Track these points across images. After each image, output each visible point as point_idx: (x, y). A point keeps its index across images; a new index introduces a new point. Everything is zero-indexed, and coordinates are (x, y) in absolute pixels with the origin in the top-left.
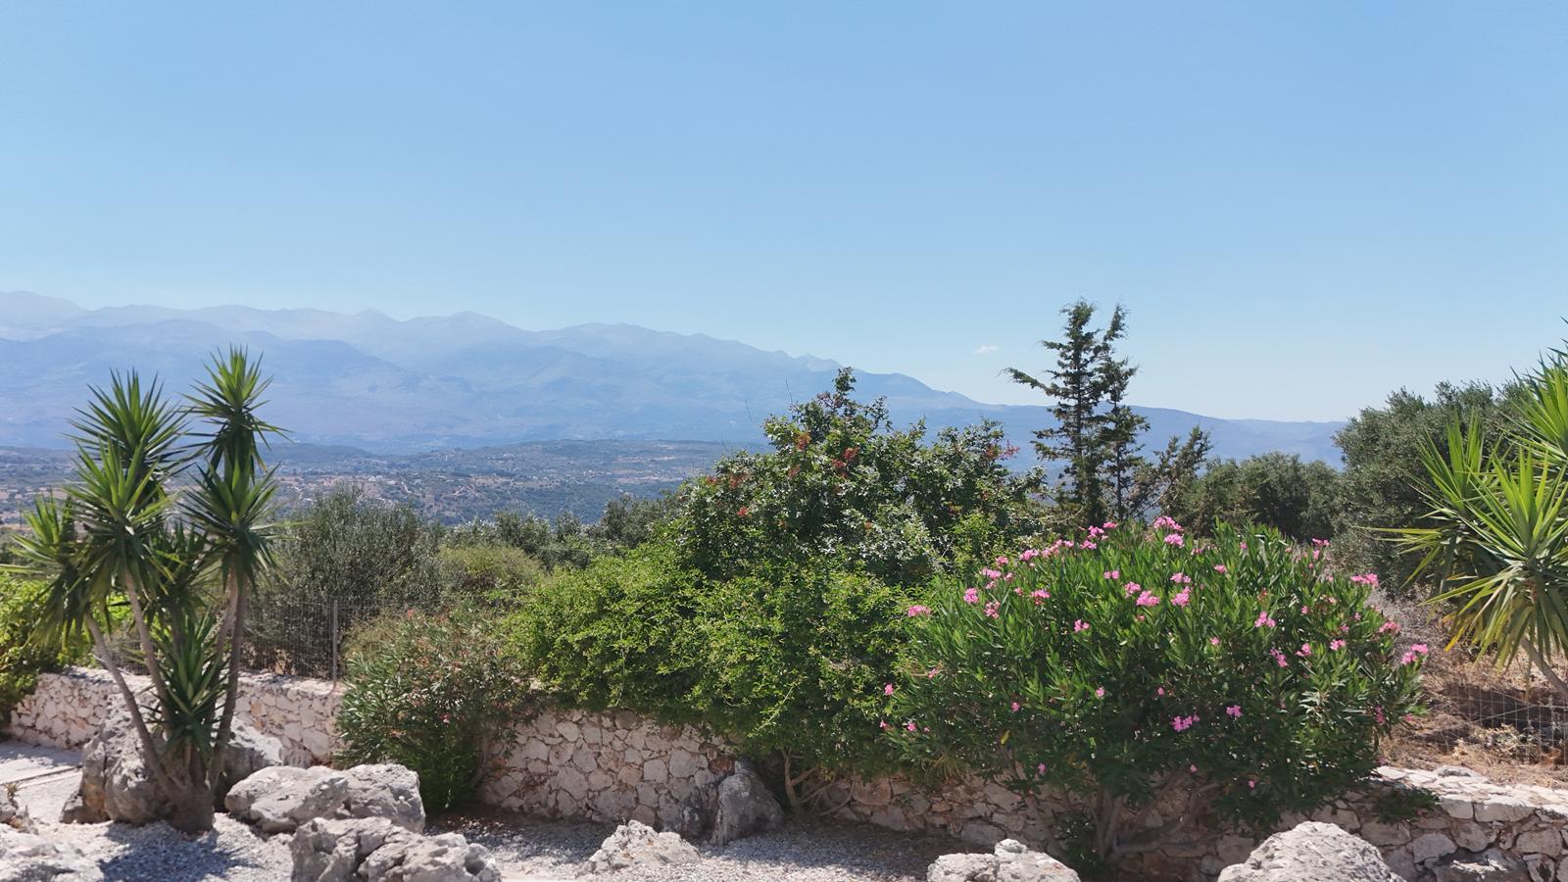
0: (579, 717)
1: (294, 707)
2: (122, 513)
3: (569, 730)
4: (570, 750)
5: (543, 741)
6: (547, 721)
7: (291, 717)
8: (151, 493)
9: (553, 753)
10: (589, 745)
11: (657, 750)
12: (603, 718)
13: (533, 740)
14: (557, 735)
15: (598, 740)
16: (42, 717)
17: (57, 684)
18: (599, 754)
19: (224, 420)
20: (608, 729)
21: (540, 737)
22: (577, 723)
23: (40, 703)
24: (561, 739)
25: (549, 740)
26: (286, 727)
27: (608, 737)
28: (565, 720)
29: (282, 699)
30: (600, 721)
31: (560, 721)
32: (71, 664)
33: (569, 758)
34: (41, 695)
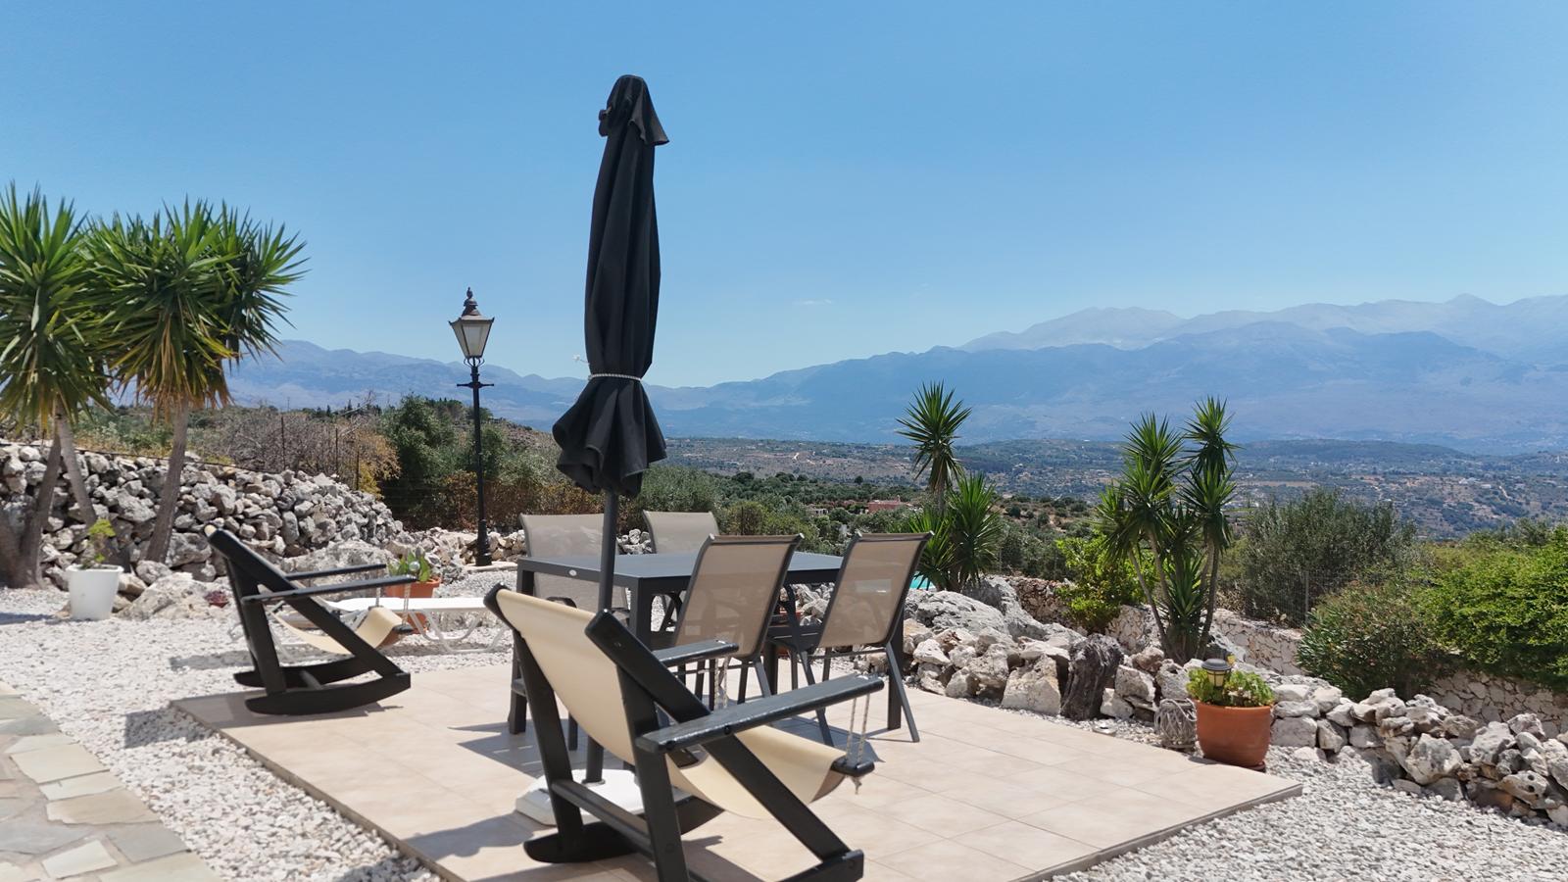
0: (1487, 679)
1: (1277, 646)
2: (1147, 496)
3: (1478, 689)
4: (1479, 705)
5: (1458, 695)
6: (1460, 679)
7: (1275, 653)
8: (1163, 484)
9: (1466, 705)
10: (1495, 704)
11: (1550, 714)
12: (1505, 682)
13: (1449, 693)
14: (1469, 691)
15: (1502, 700)
16: (1123, 634)
17: (1131, 613)
18: (1503, 712)
19: (1205, 442)
20: (1509, 691)
21: (1455, 691)
22: (1484, 684)
23: (1122, 624)
24: (1472, 696)
25: (1463, 695)
26: (1273, 660)
27: (1510, 698)
28: (1476, 681)
29: (1269, 640)
30: (1503, 685)
31: (1472, 681)
32: (1140, 601)
33: (1478, 711)
34: (1122, 619)
